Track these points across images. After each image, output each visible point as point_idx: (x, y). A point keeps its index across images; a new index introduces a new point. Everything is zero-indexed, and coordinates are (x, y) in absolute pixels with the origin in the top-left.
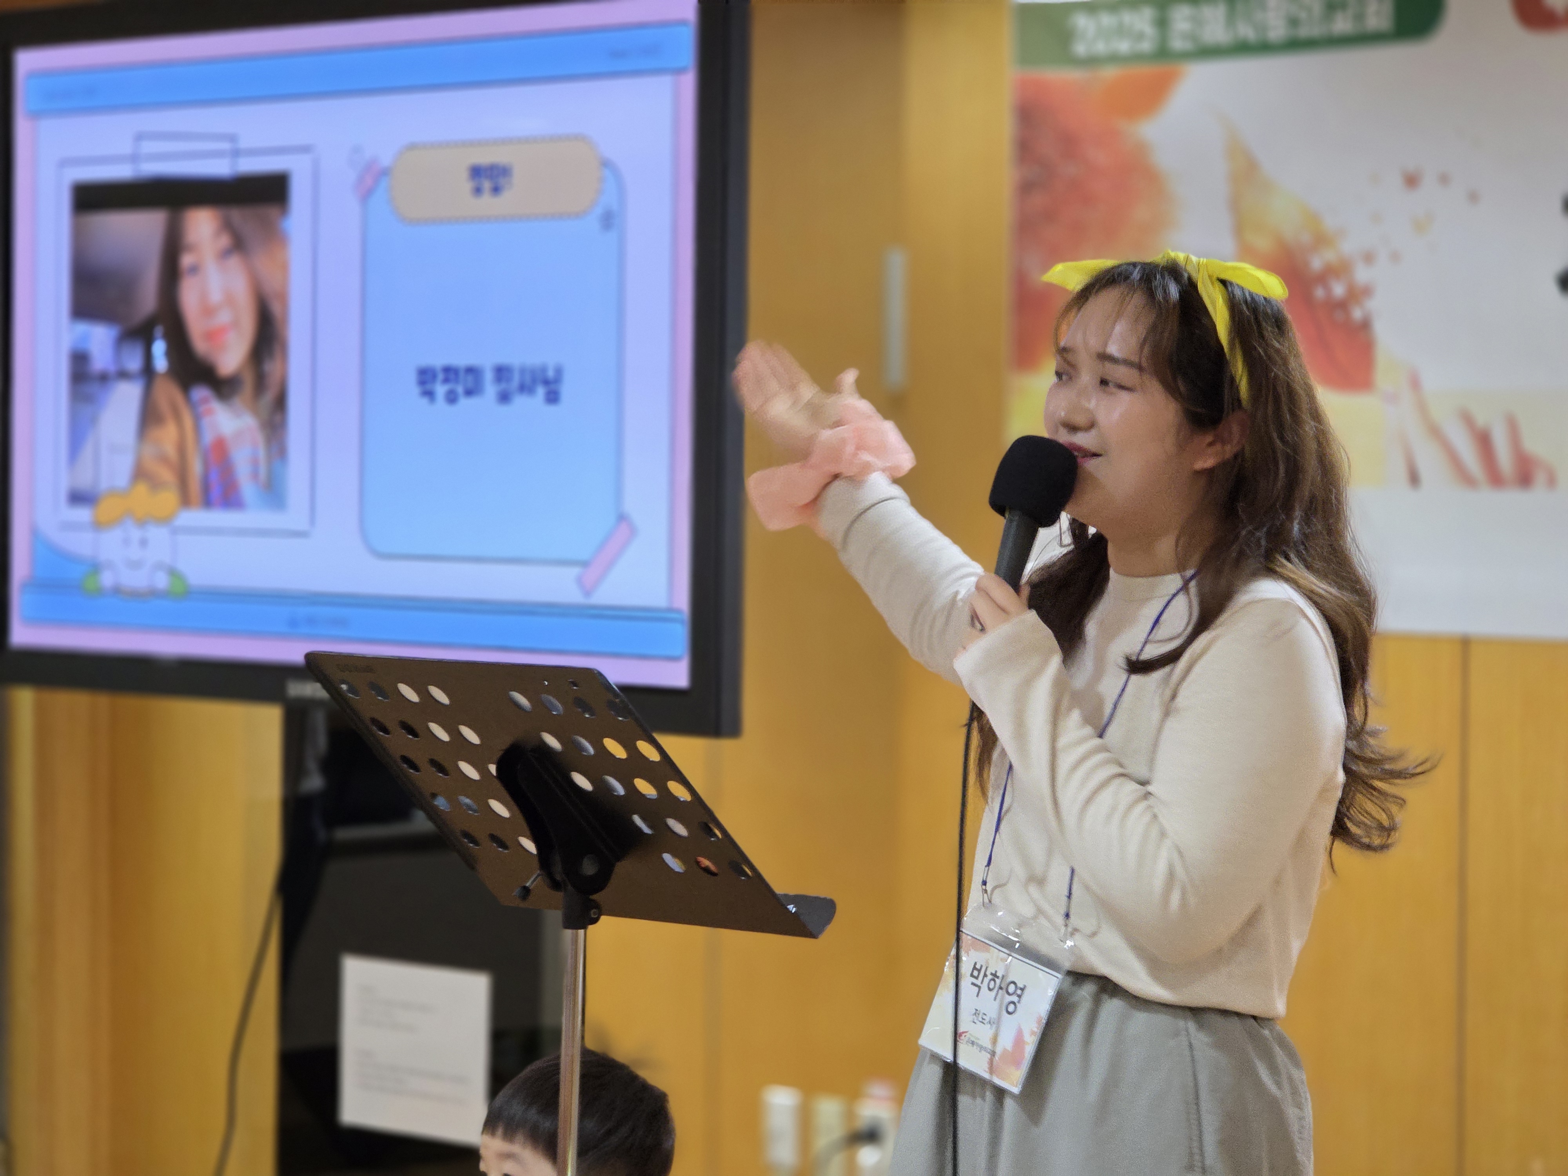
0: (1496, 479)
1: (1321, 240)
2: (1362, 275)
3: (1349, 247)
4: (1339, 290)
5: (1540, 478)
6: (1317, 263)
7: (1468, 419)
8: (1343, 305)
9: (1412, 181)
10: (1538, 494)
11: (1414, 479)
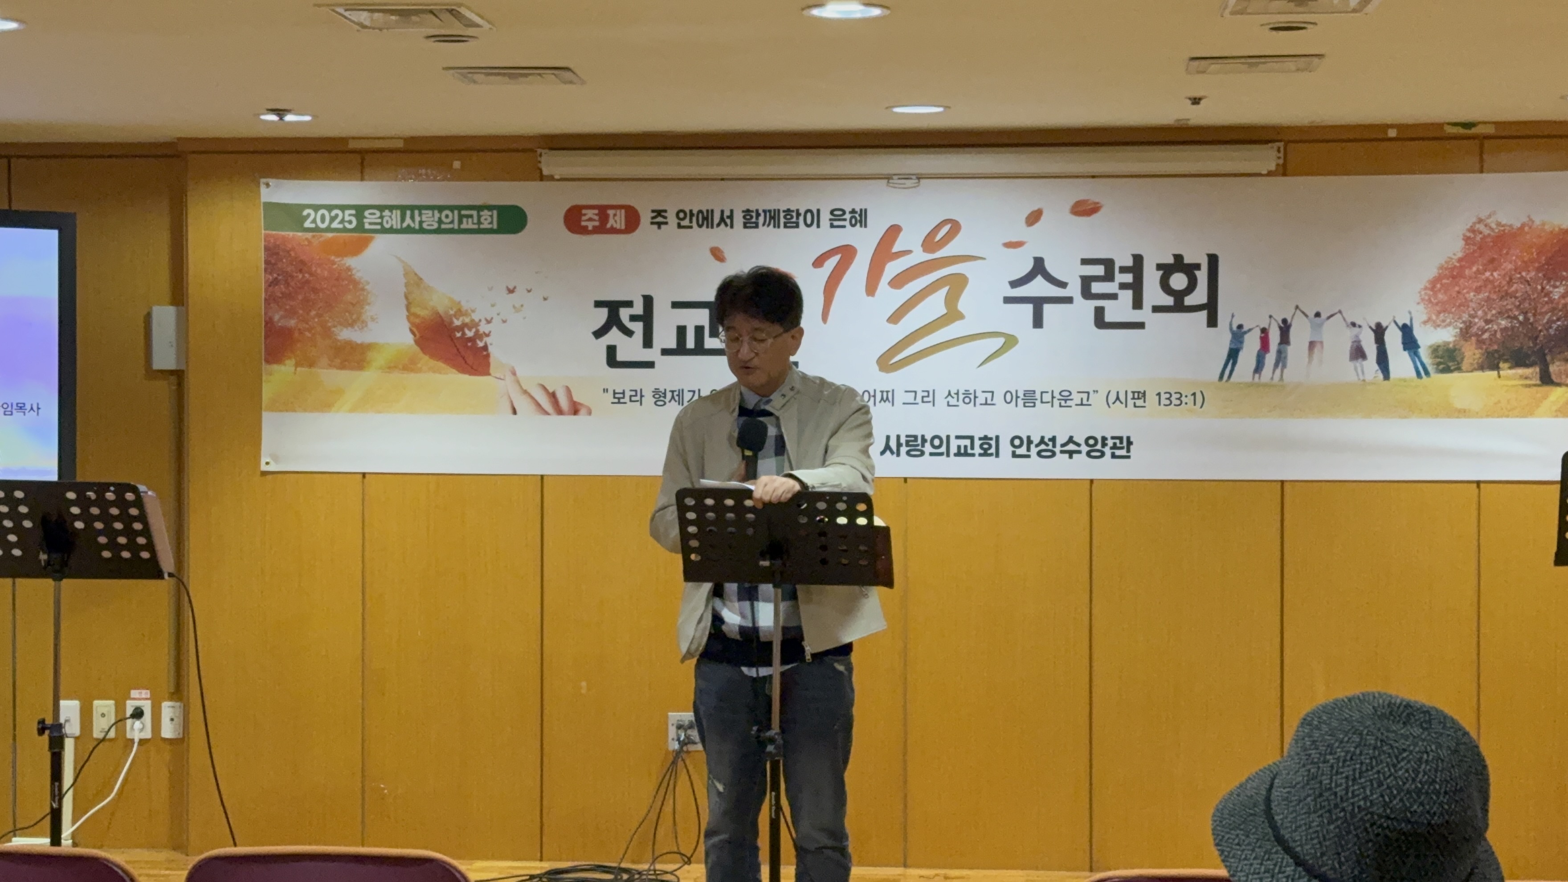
0: (560, 412)
1: (460, 313)
2: (483, 328)
3: (476, 317)
4: (470, 334)
5: (583, 411)
6: (457, 323)
7: (544, 388)
8: (470, 339)
9: (511, 291)
10: (581, 418)
11: (515, 412)
